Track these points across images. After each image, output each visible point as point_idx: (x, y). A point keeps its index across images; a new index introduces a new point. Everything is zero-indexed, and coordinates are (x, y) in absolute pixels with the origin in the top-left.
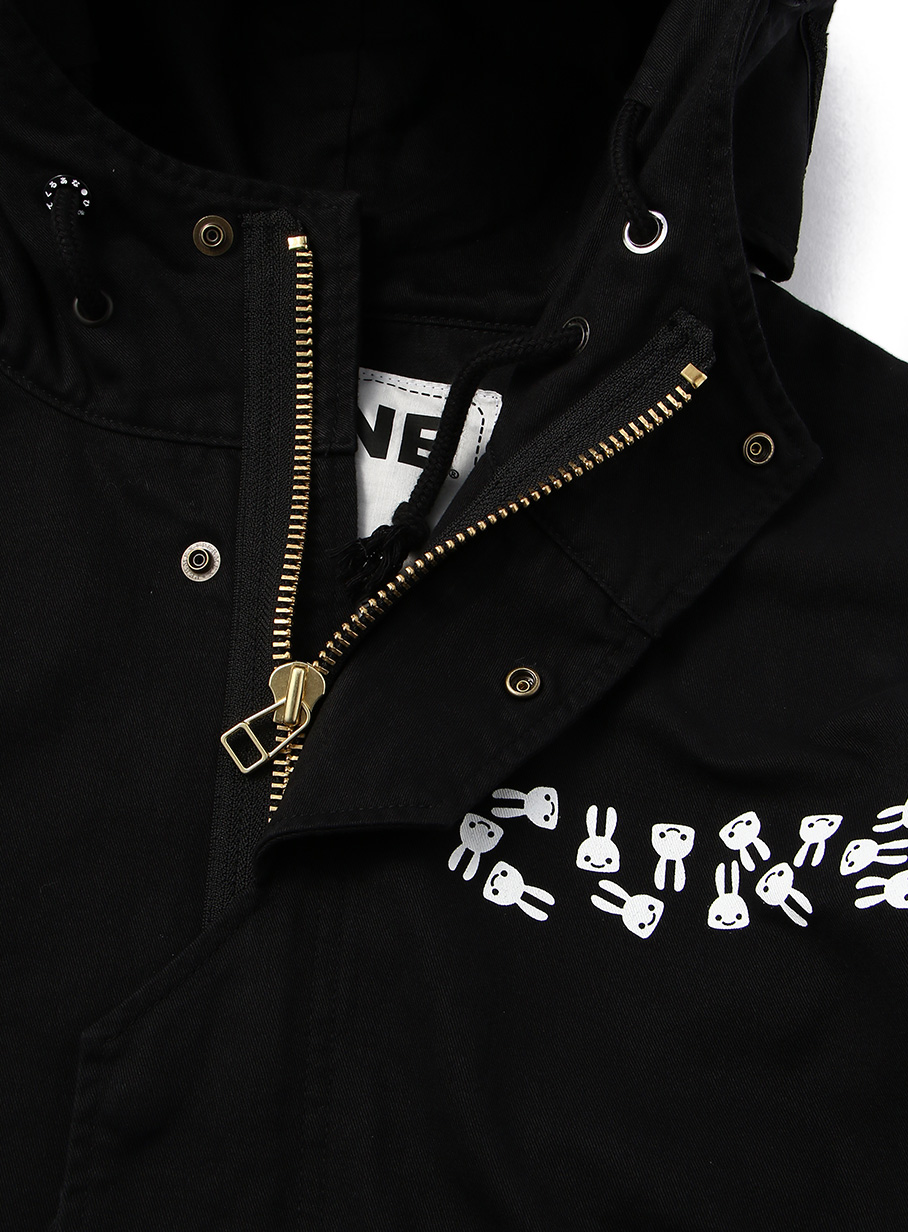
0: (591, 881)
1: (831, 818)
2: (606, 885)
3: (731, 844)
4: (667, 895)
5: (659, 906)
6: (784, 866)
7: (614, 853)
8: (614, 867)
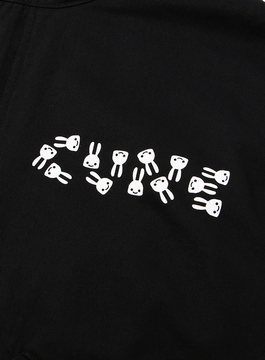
0: (87, 172)
1: (184, 159)
2: (92, 173)
3: (141, 160)
4: (114, 179)
5: (111, 183)
6: (164, 178)
7: (98, 161)
8: (97, 167)
